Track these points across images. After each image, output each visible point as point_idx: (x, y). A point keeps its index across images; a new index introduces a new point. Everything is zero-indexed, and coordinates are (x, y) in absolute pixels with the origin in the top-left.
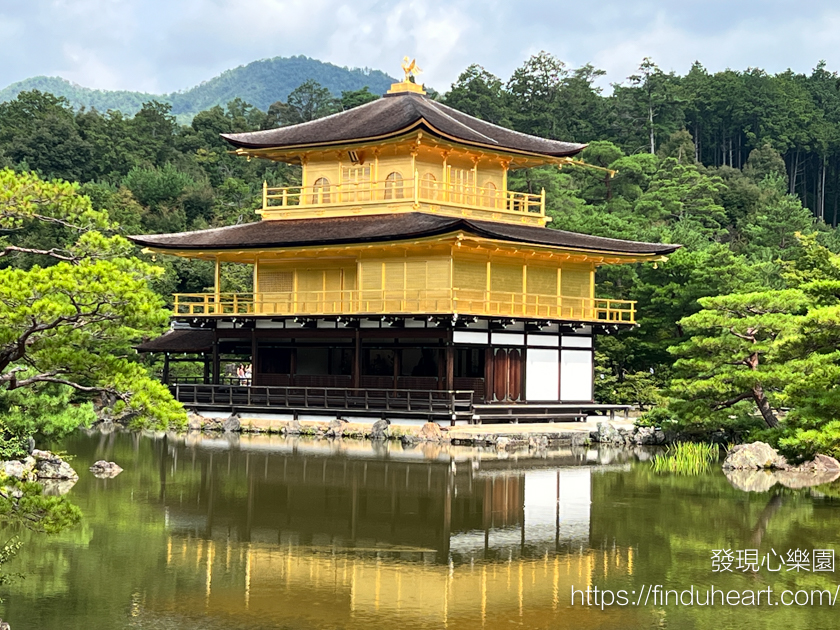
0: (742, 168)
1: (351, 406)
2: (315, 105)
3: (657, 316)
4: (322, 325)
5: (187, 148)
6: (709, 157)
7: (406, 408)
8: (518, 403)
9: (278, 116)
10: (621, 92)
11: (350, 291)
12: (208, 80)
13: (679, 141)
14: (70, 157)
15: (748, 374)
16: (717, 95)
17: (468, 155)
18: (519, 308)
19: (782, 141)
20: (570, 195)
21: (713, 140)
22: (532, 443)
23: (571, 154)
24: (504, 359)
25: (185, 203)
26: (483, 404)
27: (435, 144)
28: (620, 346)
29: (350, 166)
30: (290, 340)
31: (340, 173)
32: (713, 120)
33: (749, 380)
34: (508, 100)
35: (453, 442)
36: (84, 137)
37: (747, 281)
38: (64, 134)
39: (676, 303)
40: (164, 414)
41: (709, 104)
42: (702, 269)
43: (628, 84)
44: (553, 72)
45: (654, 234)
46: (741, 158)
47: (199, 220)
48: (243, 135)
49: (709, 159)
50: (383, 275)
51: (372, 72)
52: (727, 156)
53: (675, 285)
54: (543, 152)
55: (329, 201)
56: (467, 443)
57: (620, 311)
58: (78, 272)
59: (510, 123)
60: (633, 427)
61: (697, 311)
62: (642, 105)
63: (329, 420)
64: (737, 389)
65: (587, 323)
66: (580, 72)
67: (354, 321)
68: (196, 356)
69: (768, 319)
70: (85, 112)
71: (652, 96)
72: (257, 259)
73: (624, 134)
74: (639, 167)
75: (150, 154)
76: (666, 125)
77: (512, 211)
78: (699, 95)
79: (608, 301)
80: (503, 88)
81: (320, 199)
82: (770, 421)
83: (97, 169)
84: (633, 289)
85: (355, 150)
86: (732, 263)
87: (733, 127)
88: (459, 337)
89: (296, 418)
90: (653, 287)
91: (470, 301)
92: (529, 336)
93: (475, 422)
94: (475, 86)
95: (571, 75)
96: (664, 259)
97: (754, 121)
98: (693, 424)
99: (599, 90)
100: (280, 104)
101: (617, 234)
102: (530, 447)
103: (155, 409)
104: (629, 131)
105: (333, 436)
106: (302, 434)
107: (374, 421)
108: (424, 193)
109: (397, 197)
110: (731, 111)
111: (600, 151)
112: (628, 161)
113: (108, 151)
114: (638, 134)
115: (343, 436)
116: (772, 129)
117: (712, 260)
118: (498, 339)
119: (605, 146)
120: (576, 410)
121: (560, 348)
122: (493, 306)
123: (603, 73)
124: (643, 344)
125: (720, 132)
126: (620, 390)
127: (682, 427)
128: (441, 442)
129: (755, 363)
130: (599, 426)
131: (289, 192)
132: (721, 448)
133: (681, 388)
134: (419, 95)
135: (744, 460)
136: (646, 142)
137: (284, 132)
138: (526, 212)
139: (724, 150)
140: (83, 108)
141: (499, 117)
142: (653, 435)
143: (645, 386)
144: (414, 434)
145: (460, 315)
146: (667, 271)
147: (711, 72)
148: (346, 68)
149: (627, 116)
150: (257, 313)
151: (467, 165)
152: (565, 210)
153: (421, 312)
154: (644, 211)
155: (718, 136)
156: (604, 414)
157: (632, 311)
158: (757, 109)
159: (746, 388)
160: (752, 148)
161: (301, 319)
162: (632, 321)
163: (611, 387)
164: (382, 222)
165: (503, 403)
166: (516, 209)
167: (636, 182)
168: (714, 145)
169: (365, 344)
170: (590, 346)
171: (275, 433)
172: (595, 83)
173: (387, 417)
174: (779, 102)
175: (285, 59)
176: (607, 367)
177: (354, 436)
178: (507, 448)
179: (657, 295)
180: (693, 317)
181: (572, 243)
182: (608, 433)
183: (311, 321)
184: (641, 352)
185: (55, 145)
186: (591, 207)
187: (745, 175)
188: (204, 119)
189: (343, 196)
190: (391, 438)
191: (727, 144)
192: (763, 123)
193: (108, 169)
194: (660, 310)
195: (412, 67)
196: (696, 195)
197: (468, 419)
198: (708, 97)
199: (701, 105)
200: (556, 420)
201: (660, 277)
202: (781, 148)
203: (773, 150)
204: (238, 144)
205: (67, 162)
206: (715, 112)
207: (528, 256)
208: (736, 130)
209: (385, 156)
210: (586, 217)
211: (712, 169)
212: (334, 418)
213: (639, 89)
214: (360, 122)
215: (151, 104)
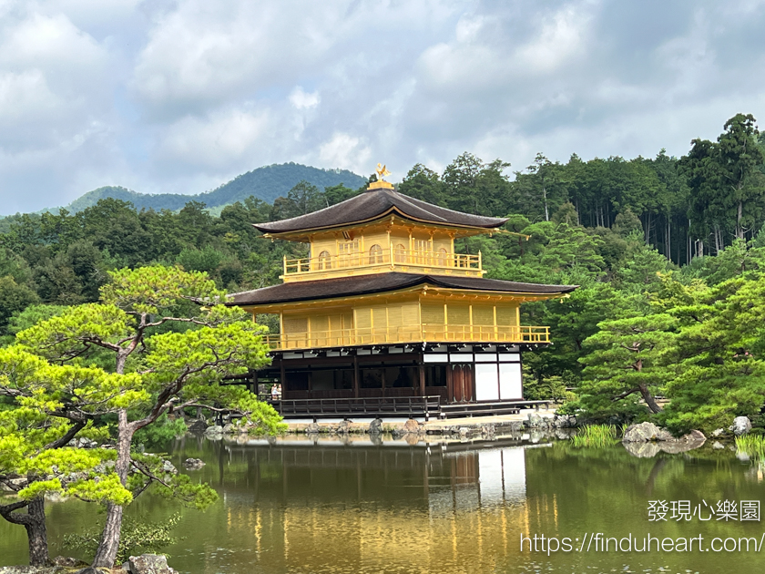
0: (611, 227)
1: (354, 410)
2: (307, 198)
3: (562, 336)
4: (330, 354)
5: (218, 233)
6: (587, 221)
7: (393, 410)
8: (471, 403)
9: (281, 207)
10: (522, 178)
11: (349, 330)
12: (226, 183)
13: (565, 211)
14: (136, 244)
15: (636, 374)
16: (590, 176)
17: (426, 229)
18: (468, 335)
19: (638, 207)
20: (495, 253)
21: (588, 209)
22: (484, 430)
23: (498, 225)
24: (459, 372)
25: (222, 272)
26: (446, 404)
27: (403, 224)
28: (537, 359)
29: (344, 242)
30: (307, 366)
31: (338, 247)
32: (588, 194)
33: (637, 379)
34: (444, 188)
35: (428, 432)
36: (146, 229)
37: (624, 309)
38: (132, 228)
39: (575, 326)
40: (273, 424)
41: (585, 183)
42: (592, 301)
43: (526, 172)
44: (474, 166)
45: (556, 278)
46: (610, 221)
47: (232, 284)
48: (268, 224)
49: (587, 222)
50: (372, 317)
51: (342, 171)
52: (600, 220)
53: (574, 314)
54: (478, 225)
55: (330, 267)
56: (438, 433)
57: (539, 334)
58: (216, 332)
59: (446, 204)
60: (553, 416)
61: (597, 332)
62: (538, 186)
63: (338, 421)
64: (629, 386)
65: (516, 344)
66: (493, 165)
67: (353, 350)
68: (240, 381)
69: (647, 336)
70: (146, 211)
71: (545, 180)
72: (282, 310)
73: (526, 207)
74: (542, 231)
75: (192, 238)
76: (555, 199)
77: (459, 267)
78: (577, 177)
79: (530, 327)
80: (439, 179)
81: (324, 266)
82: (653, 407)
83: (155, 251)
84: (544, 318)
85: (347, 231)
86: (614, 296)
87: (602, 199)
88: (428, 358)
89: (315, 421)
90: (558, 316)
91: (435, 332)
92: (476, 355)
93: (442, 418)
94: (420, 179)
95: (486, 168)
96: (567, 296)
97: (617, 194)
98: (599, 412)
99: (507, 177)
100: (282, 198)
101: (531, 279)
102: (483, 434)
103: (267, 421)
104: (530, 205)
105: (342, 432)
106: (320, 432)
107: (370, 421)
108: (397, 258)
109: (379, 262)
110: (601, 188)
111: (514, 221)
112: (535, 228)
113: (163, 238)
114: (536, 207)
115: (350, 432)
116: (631, 199)
117: (600, 295)
118: (455, 358)
119: (518, 218)
120: (512, 406)
121: (498, 362)
122: (451, 335)
123: (508, 165)
124: (554, 356)
125: (594, 202)
126: (540, 389)
127: (591, 415)
128: (419, 433)
129: (640, 367)
130: (529, 416)
131: (301, 262)
132: (617, 428)
133: (589, 387)
134: (389, 190)
135: (637, 435)
136: (542, 212)
137: (296, 221)
138: (469, 268)
139: (598, 215)
140: (143, 209)
141: (437, 200)
142: (568, 421)
143: (558, 386)
144: (400, 428)
145: (428, 343)
146: (568, 304)
147: (585, 161)
148: (323, 169)
149: (528, 195)
150: (284, 348)
151: (425, 237)
152: (493, 265)
153: (401, 342)
154: (547, 262)
155: (592, 206)
156: (531, 408)
157: (547, 333)
158: (619, 185)
159: (635, 384)
160: (617, 213)
161: (315, 351)
162: (548, 341)
163: (533, 388)
164: (369, 280)
165: (460, 404)
166: (461, 266)
167: (540, 242)
168: (590, 212)
169: (360, 367)
170: (519, 360)
171: (301, 432)
172: (504, 172)
173: (380, 417)
174: (634, 179)
175: (280, 165)
176: (530, 374)
177: (357, 432)
178: (468, 435)
179: (562, 321)
180: (594, 336)
181: (503, 288)
182: (536, 421)
183: (322, 352)
184: (553, 362)
185: (126, 235)
186: (510, 261)
187: (614, 232)
188: (229, 211)
189: (340, 263)
190: (384, 432)
191: (599, 211)
192: (624, 195)
193: (164, 251)
194: (564, 332)
195: (384, 170)
196: (583, 248)
197: (437, 416)
198: (583, 178)
199: (579, 184)
200: (499, 414)
201: (563, 309)
202: (637, 212)
203: (632, 214)
204: (264, 231)
205: (135, 248)
206: (589, 189)
207: (473, 299)
208: (604, 201)
209: (368, 234)
210: (509, 269)
211: (590, 229)
212: (343, 420)
213: (535, 175)
214: (350, 210)
215: (191, 203)
